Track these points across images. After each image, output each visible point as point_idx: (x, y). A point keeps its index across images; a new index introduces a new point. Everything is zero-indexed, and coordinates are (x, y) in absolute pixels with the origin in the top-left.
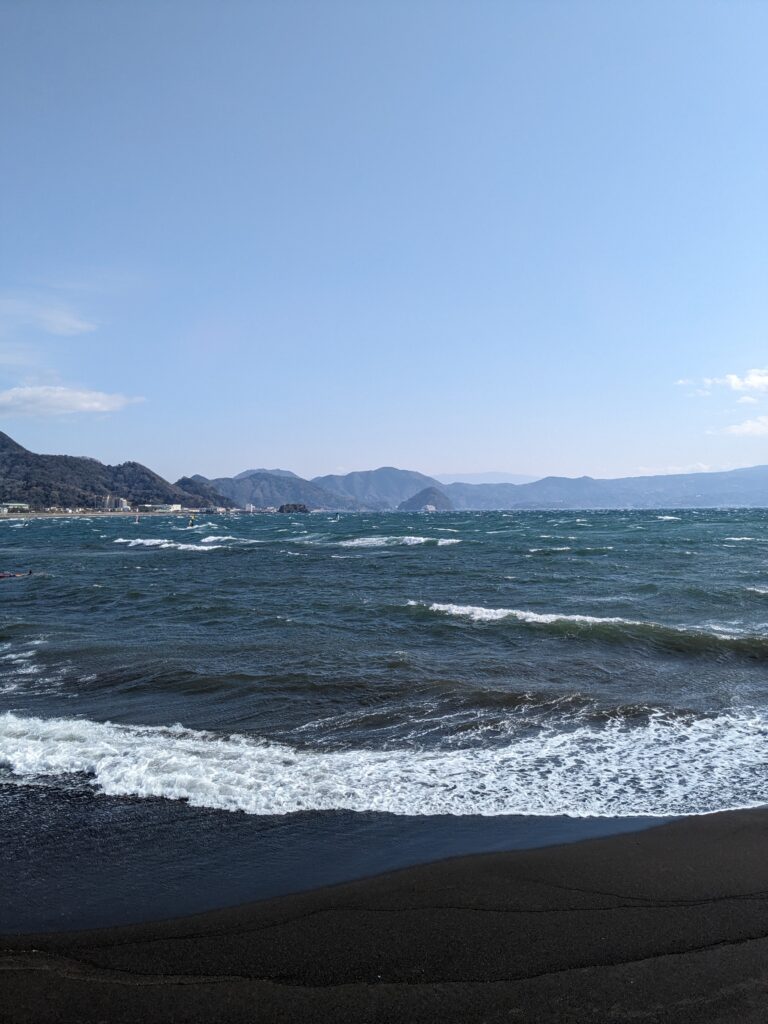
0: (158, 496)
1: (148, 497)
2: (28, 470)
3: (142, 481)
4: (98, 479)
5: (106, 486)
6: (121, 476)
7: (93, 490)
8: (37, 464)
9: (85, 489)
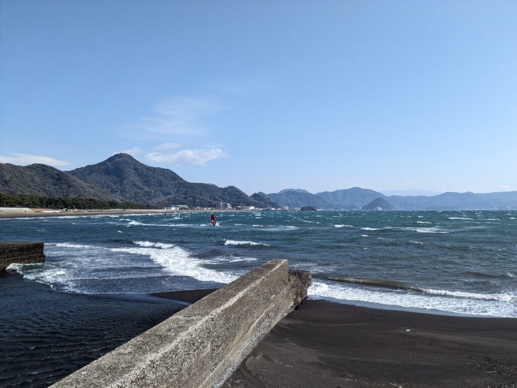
0: (243, 202)
1: (239, 202)
2: (185, 190)
3: (236, 195)
4: (216, 194)
5: (220, 198)
6: (226, 193)
7: (214, 199)
8: (190, 187)
9: (210, 199)
